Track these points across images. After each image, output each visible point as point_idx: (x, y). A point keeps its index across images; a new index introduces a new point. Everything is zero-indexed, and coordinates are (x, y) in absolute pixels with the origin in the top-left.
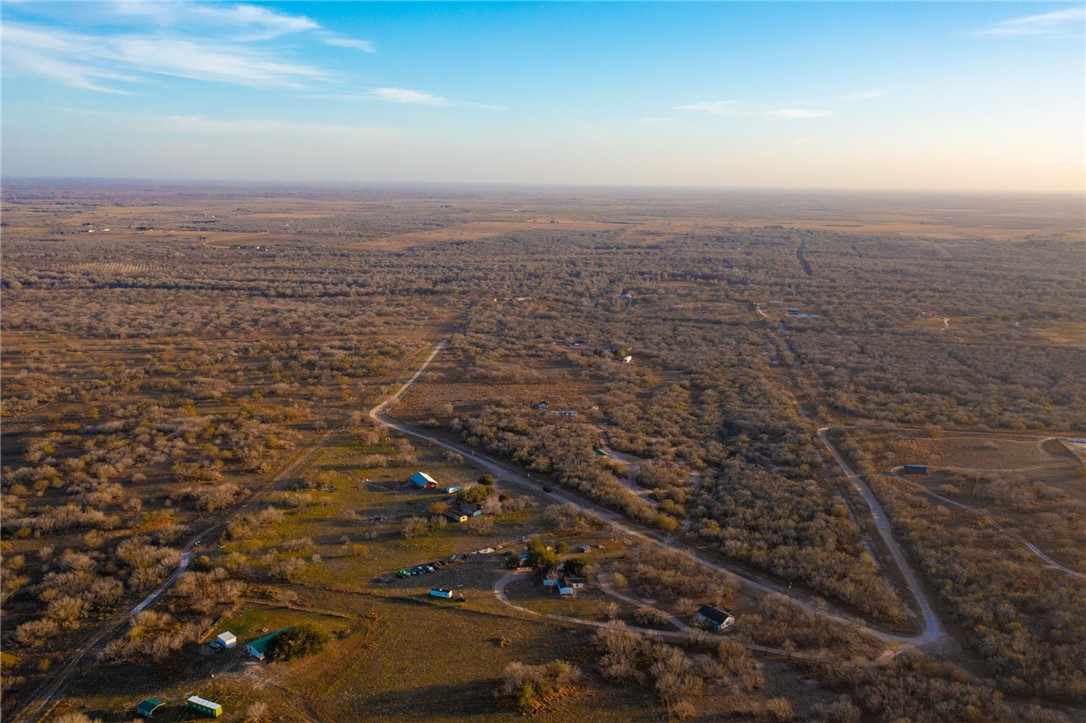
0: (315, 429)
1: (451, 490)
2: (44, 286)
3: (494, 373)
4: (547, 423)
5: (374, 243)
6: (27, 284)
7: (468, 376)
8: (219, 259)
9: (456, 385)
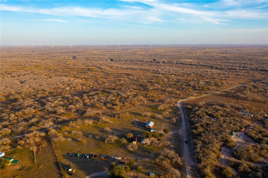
0: (154, 102)
1: (152, 131)
2: (166, 63)
3: (242, 95)
4: (231, 116)
5: (266, 58)
6: (164, 62)
7: (231, 95)
8: (215, 60)
9: (224, 98)
